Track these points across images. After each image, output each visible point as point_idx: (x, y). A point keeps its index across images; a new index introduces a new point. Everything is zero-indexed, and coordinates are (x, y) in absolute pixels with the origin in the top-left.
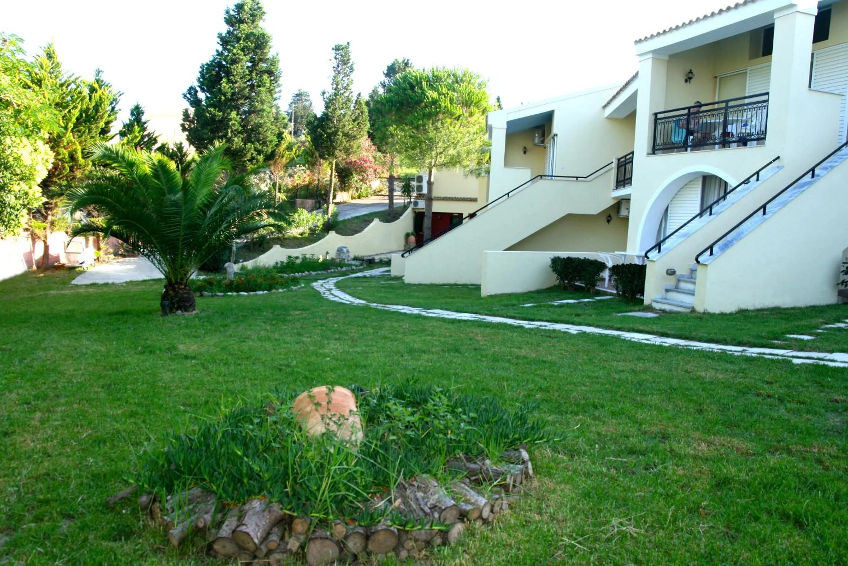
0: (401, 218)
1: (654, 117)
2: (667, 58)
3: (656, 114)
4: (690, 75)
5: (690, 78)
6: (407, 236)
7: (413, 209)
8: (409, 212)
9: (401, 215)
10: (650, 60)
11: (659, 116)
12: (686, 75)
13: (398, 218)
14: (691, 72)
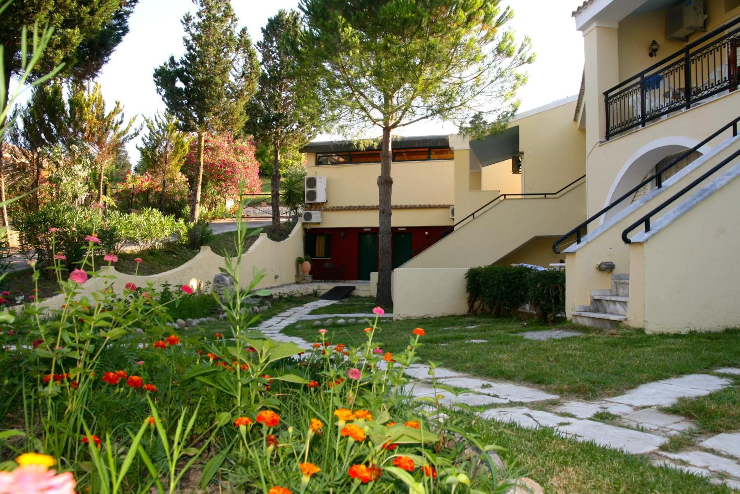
0: (290, 235)
1: (604, 98)
2: (616, 26)
3: (606, 94)
4: (654, 47)
5: (655, 50)
6: (299, 261)
7: (303, 224)
8: (298, 226)
9: (290, 233)
10: (595, 30)
11: (610, 94)
12: (649, 49)
13: (286, 237)
14: (654, 43)
